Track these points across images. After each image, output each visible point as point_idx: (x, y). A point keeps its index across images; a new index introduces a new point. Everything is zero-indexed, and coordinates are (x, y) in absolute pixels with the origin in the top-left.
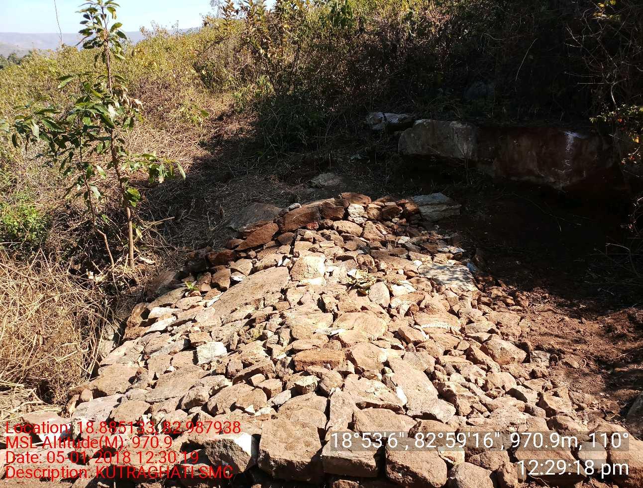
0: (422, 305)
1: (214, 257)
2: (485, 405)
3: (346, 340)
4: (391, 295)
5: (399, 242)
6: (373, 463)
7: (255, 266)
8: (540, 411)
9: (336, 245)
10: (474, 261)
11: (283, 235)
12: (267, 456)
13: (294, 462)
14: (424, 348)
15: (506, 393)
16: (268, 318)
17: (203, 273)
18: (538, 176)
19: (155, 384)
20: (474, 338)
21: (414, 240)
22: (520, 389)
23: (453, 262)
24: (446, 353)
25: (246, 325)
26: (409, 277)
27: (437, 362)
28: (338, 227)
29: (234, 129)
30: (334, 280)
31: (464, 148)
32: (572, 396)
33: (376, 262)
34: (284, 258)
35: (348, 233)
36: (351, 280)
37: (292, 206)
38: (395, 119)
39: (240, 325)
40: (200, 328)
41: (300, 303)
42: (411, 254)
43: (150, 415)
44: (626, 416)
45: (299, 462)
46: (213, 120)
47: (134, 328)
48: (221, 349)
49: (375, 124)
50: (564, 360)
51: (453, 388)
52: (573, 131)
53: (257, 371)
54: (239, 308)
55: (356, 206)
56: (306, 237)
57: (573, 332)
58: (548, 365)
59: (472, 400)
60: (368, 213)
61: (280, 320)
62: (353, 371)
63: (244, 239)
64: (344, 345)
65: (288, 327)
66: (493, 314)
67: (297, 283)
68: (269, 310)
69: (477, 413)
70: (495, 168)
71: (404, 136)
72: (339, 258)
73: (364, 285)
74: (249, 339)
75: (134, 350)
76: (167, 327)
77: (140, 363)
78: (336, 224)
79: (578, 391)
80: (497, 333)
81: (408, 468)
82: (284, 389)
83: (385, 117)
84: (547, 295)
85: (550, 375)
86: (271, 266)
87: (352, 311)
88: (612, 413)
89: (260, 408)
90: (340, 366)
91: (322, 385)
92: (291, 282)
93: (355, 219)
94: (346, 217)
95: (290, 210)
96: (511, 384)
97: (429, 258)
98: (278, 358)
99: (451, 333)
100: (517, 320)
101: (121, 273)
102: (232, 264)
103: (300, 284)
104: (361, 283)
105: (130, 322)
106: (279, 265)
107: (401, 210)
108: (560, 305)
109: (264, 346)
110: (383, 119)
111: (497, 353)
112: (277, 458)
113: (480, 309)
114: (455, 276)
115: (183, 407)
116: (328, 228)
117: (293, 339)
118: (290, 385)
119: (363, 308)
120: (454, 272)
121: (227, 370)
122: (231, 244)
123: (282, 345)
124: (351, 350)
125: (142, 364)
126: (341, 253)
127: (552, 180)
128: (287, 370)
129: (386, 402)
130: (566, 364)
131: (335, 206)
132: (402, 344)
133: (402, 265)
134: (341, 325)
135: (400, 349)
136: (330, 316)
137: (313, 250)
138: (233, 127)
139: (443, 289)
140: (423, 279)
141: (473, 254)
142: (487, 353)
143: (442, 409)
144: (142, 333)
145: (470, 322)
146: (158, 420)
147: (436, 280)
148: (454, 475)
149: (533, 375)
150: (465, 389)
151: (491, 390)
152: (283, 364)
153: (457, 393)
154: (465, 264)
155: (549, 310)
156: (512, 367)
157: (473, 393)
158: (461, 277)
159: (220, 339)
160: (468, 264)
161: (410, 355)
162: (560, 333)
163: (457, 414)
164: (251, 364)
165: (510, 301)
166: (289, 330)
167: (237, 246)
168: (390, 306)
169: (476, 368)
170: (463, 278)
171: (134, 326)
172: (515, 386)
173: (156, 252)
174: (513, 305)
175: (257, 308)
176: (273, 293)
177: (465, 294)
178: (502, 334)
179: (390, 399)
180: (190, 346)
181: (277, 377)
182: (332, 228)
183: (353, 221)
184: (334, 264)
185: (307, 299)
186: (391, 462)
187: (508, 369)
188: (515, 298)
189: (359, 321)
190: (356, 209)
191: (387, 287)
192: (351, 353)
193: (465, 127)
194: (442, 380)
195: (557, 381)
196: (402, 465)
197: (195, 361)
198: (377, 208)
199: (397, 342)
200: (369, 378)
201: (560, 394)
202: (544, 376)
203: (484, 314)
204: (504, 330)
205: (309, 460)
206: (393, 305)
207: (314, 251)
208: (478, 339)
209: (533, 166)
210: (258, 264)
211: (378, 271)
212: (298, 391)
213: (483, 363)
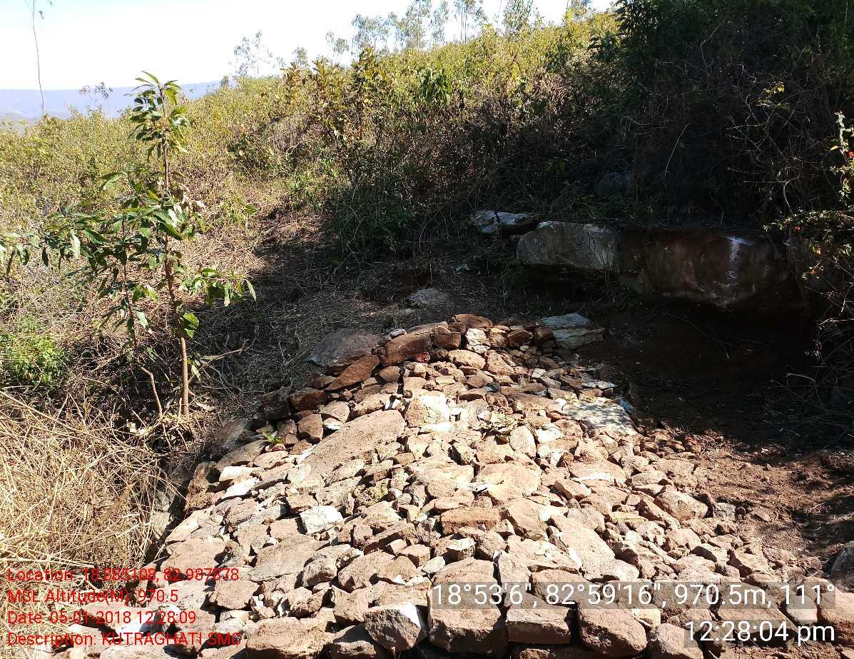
0: (577, 453)
1: (299, 399)
2: (670, 565)
3: (497, 497)
4: (537, 442)
5: (533, 376)
6: (565, 627)
7: (355, 409)
8: (733, 570)
9: (457, 381)
10: (628, 399)
11: (386, 370)
12: (442, 626)
13: (475, 631)
14: (590, 503)
15: (691, 552)
16: (389, 474)
17: (284, 420)
18: (697, 291)
19: (255, 560)
20: (643, 490)
21: (552, 373)
22: (707, 546)
23: (604, 399)
24: (615, 509)
25: (360, 483)
26: (554, 420)
27: (607, 519)
28: (455, 359)
29: (293, 230)
30: (463, 425)
31: (603, 258)
32: (767, 554)
33: (510, 402)
34: (393, 399)
35: (468, 365)
36: (485, 424)
37: (395, 333)
38: (511, 219)
39: (353, 483)
40: (298, 490)
41: (427, 454)
42: (551, 391)
43: (261, 596)
44: (829, 571)
45: (479, 631)
46: (260, 218)
47: (199, 494)
48: (333, 515)
49: (484, 226)
50: (753, 513)
51: (633, 547)
52: (738, 236)
53: (395, 537)
54: (344, 464)
55: (475, 331)
56: (417, 371)
57: (758, 480)
58: (734, 519)
59: (655, 560)
60: (491, 340)
61: (406, 476)
62: (513, 531)
63: (336, 376)
64: (495, 502)
65: (420, 483)
66: (662, 461)
67: (417, 430)
68: (388, 465)
69: (663, 575)
70: (642, 282)
71: (524, 241)
72: (463, 398)
73: (503, 430)
74: (369, 500)
75: (211, 522)
76: (250, 491)
77: (224, 537)
78: (452, 354)
79: (773, 547)
80: (670, 484)
81: (605, 629)
82: (433, 555)
83: (498, 217)
84: (722, 437)
85: (738, 530)
86: (376, 409)
87: (495, 463)
88: (814, 569)
89: (410, 578)
90: (497, 526)
91: (482, 548)
92: (407, 429)
93: (475, 348)
94: (464, 344)
95: (393, 337)
96: (695, 543)
97: (574, 395)
98: (418, 520)
99: (616, 485)
100: (690, 469)
101: (173, 424)
102: (323, 410)
103: (422, 431)
104: (499, 428)
105: (193, 487)
106: (387, 407)
107: (530, 336)
108: (739, 450)
109: (394, 506)
110: (495, 220)
111: (674, 507)
112: (454, 627)
113: (644, 456)
114: (610, 418)
115: (306, 584)
116: (442, 360)
117: (430, 498)
118: (441, 550)
119: (508, 459)
120: (607, 413)
121: (352, 537)
122: (319, 382)
123: (417, 505)
124: (507, 508)
125: (227, 538)
126: (464, 391)
127: (714, 296)
128: (432, 533)
129: (560, 565)
130: (756, 517)
131: (449, 332)
132: (562, 500)
133: (541, 404)
134: (486, 478)
135: (561, 505)
136: (470, 469)
137: (429, 388)
138: (291, 228)
139: (597, 434)
140: (571, 422)
141: (626, 390)
142: (663, 508)
143: (624, 572)
144: (214, 500)
145: (636, 472)
146: (276, 601)
147: (586, 423)
148: (654, 637)
149: (719, 531)
150: (644, 548)
151: (674, 549)
152: (427, 527)
153: (638, 553)
154: (618, 403)
155: (728, 456)
156: (694, 522)
157: (655, 553)
158: (616, 419)
159: (328, 502)
160: (622, 402)
161: (575, 512)
162: (743, 483)
163: (641, 576)
164: (382, 529)
165: (679, 446)
166: (423, 487)
167: (328, 385)
168: (538, 456)
169: (653, 525)
170: (620, 421)
171: (198, 491)
172: (700, 544)
173: (214, 395)
174: (682, 451)
175: (370, 463)
176: (387, 444)
177: (624, 438)
178: (676, 485)
179: (564, 560)
180: (289, 512)
181: (421, 542)
182: (447, 359)
183: (473, 351)
184: (458, 405)
185: (434, 449)
186: (586, 624)
187: (689, 525)
188: (685, 443)
189: (507, 474)
190: (475, 335)
191: (531, 431)
192: (507, 512)
193: (602, 231)
194: (617, 540)
195: (747, 536)
196: (599, 627)
197: (302, 529)
198: (502, 334)
199: (556, 498)
200: (535, 539)
201: (753, 550)
202: (732, 532)
203: (651, 462)
204: (677, 480)
205: (491, 628)
206: (541, 454)
207: (429, 390)
208: (648, 492)
209: (689, 279)
210: (358, 407)
211: (515, 412)
212: (452, 557)
213: (660, 519)
